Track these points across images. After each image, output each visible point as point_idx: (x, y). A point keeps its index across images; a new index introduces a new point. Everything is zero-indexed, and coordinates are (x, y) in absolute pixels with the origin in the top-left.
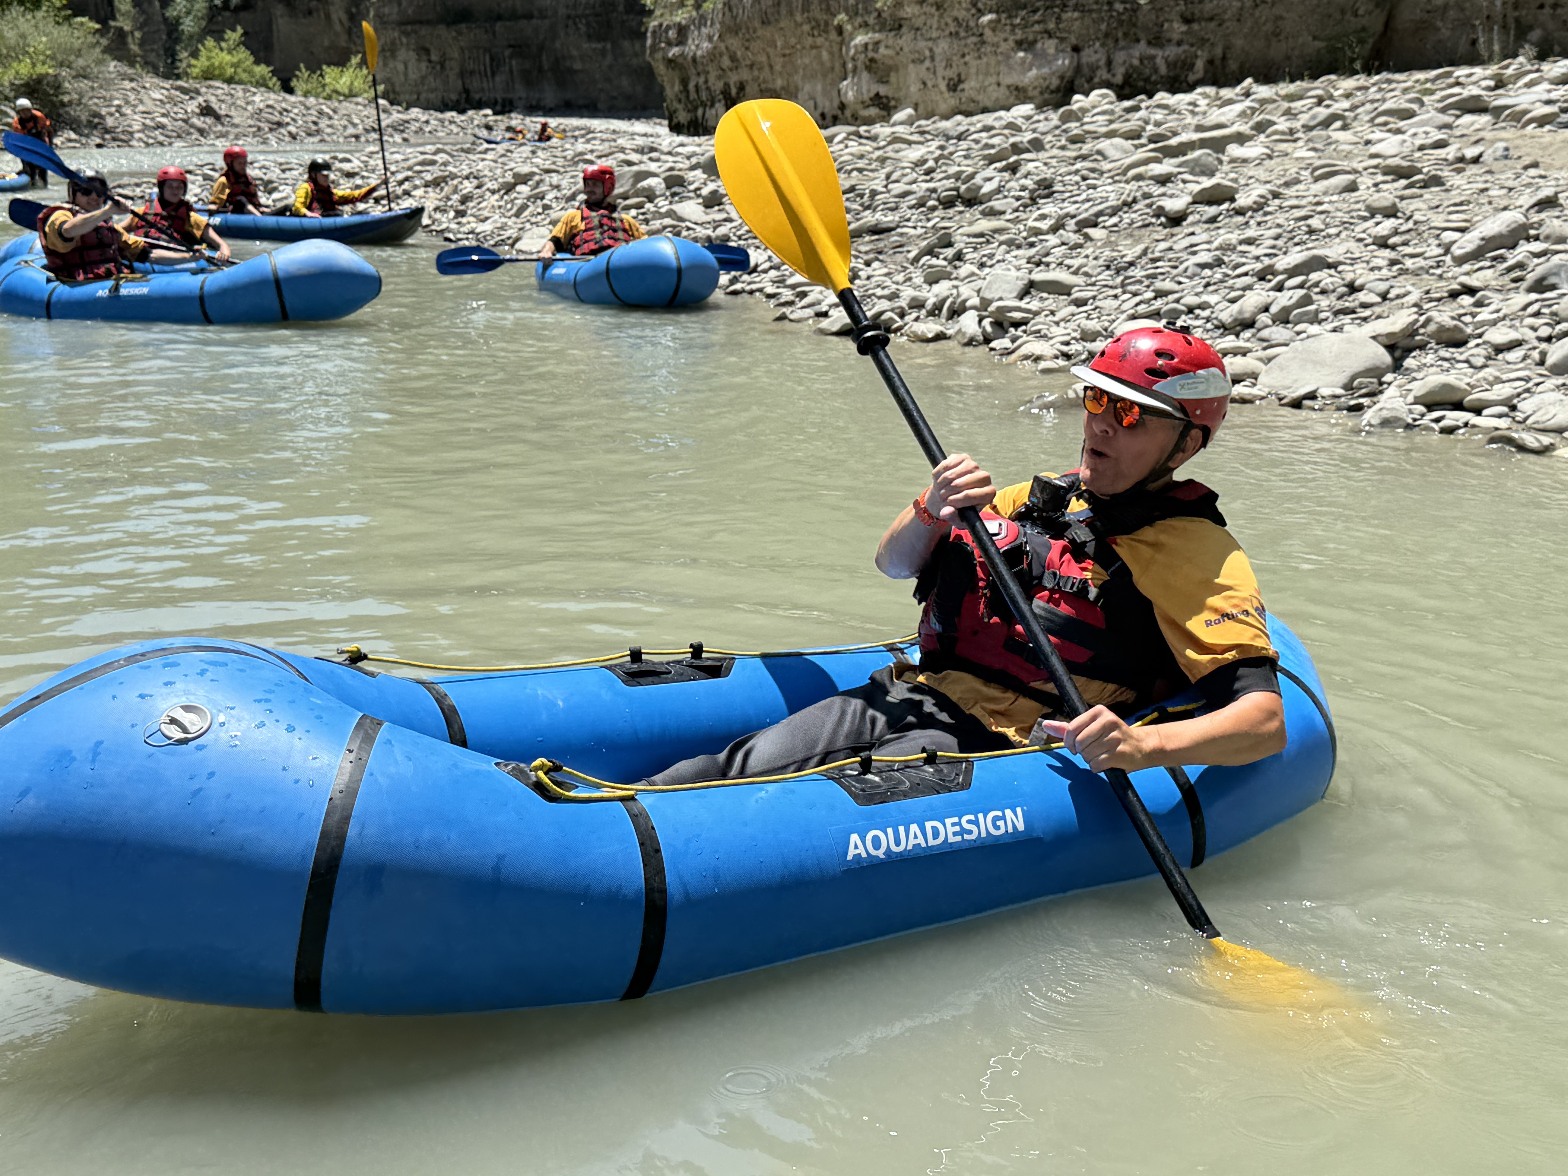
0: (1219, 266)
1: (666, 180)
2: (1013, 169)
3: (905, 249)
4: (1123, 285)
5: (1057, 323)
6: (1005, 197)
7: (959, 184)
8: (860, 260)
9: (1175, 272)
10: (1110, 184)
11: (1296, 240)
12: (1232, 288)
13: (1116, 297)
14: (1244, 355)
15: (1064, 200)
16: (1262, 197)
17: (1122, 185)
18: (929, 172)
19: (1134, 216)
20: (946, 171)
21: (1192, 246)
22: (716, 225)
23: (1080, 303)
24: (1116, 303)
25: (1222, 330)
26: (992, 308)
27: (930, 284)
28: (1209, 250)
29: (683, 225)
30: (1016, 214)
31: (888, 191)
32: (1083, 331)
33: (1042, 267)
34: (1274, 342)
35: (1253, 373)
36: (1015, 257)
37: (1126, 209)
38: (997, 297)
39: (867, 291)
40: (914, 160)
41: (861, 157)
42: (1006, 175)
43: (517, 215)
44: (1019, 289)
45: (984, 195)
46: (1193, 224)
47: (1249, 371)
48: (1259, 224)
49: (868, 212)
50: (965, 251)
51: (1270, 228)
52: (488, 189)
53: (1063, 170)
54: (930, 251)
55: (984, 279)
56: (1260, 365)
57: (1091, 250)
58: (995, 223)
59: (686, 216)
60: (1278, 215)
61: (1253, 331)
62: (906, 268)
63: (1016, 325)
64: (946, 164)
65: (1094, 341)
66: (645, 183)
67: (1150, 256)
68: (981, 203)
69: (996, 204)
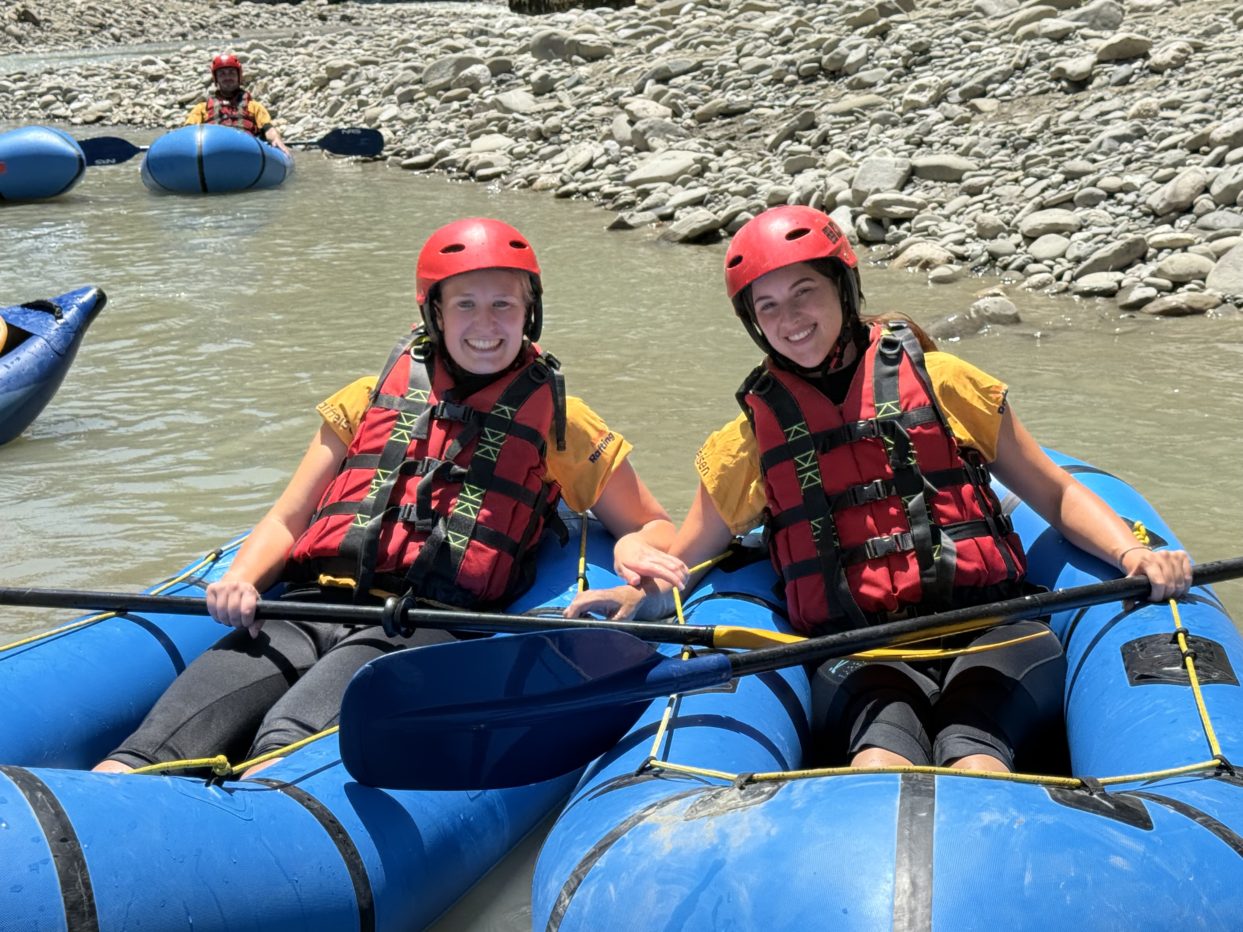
0: (1140, 137)
1: (490, 66)
2: (882, 33)
3: (762, 132)
4: (1024, 166)
5: (948, 218)
6: (875, 66)
7: (820, 54)
8: (709, 149)
9: (1087, 147)
10: (997, 45)
11: (1230, 100)
12: (1159, 165)
13: (1016, 181)
14: (1185, 249)
15: (944, 66)
16: (1182, 51)
17: (1011, 45)
18: (785, 42)
19: (1028, 81)
20: (805, 40)
21: (1103, 114)
22: (546, 114)
23: (974, 191)
24: (1017, 189)
25: (1152, 218)
26: (867, 203)
27: (793, 175)
28: (1124, 119)
29: (510, 116)
30: (889, 86)
31: (740, 67)
32: (980, 226)
33: (924, 148)
34: (1221, 231)
35: (1200, 272)
36: (891, 137)
37: (1018, 73)
38: (873, 188)
39: (718, 186)
40: (768, 30)
41: (709, 28)
42: (875, 41)
43: (331, 114)
44: (898, 177)
45: (850, 65)
46: (1100, 87)
47: (1194, 270)
48: (1181, 83)
49: (716, 92)
50: (831, 132)
51: (1195, 89)
52: (300, 87)
53: (940, 32)
54: (791, 135)
55: (857, 166)
56: (1207, 261)
57: (981, 124)
58: (864, 98)
59: (513, 107)
60: (1202, 71)
61: (1191, 216)
62: (763, 156)
63: (898, 221)
64: (805, 32)
65: (994, 237)
66: (467, 72)
67: (1054, 129)
68: (847, 75)
69: (865, 75)
